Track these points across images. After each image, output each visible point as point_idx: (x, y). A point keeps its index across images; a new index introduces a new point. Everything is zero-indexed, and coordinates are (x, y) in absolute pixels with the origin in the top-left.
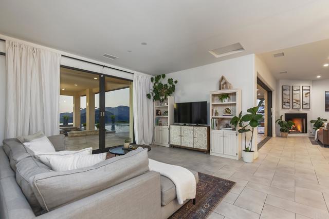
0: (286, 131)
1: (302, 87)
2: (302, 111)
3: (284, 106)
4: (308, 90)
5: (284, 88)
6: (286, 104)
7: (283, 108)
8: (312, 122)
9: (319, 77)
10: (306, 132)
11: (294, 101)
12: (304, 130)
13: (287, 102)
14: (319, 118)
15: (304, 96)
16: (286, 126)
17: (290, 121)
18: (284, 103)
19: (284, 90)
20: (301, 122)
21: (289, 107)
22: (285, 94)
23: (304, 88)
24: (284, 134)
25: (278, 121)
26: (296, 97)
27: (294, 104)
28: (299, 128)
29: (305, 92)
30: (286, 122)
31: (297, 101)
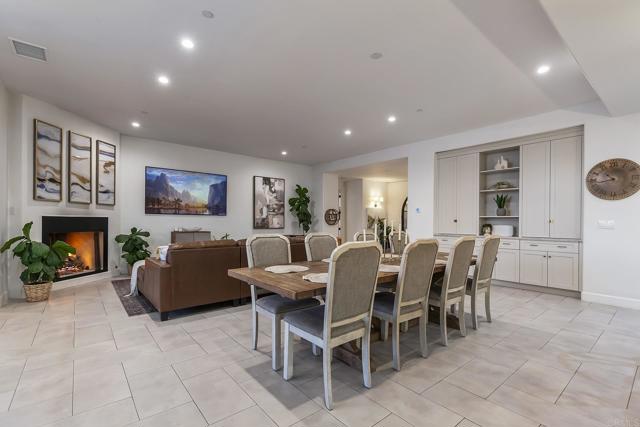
0: (46, 279)
1: (97, 142)
2: (96, 212)
3: (40, 192)
4: (110, 154)
5: (41, 129)
6: (50, 185)
7: (36, 197)
8: (118, 239)
9: (136, 125)
10: (106, 269)
11: (74, 179)
12: (101, 266)
13: (52, 180)
14: (134, 230)
15: (101, 169)
16: (43, 260)
17: (59, 243)
18: (39, 181)
19: (40, 136)
20: (92, 242)
21: (56, 197)
22: (45, 152)
23: (102, 147)
24: (36, 290)
25: (14, 246)
26: (81, 168)
27: (73, 188)
28: (88, 259)
29: (104, 159)
30: (46, 248)
31: (83, 179)
